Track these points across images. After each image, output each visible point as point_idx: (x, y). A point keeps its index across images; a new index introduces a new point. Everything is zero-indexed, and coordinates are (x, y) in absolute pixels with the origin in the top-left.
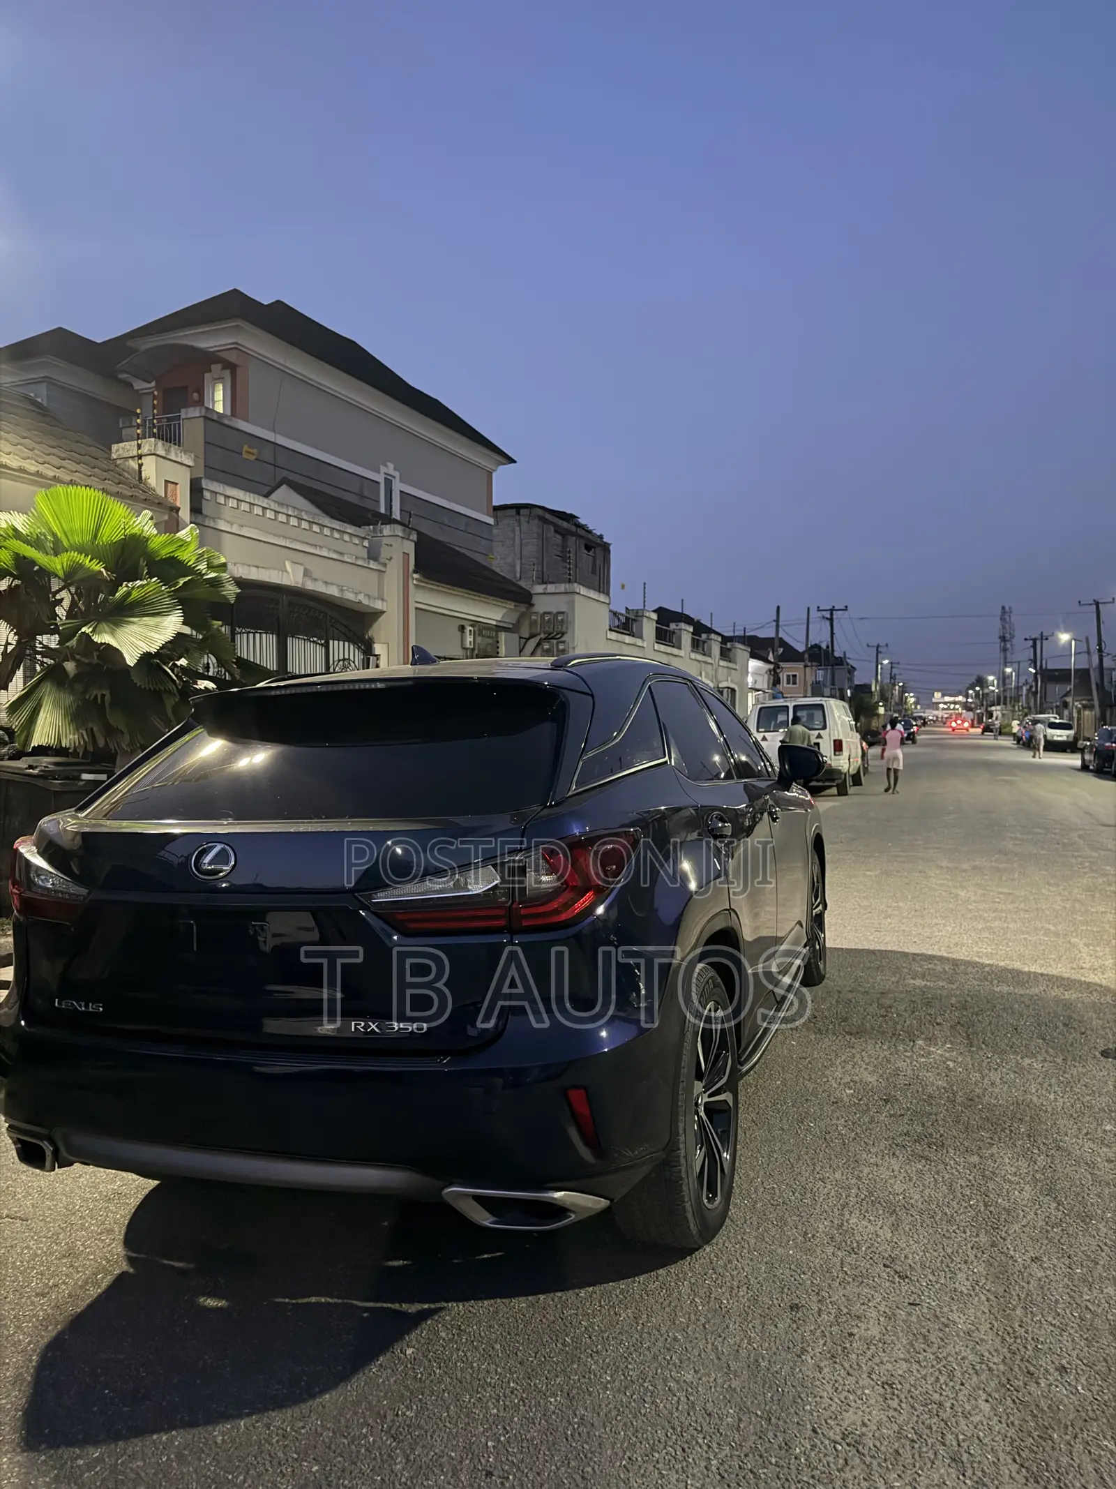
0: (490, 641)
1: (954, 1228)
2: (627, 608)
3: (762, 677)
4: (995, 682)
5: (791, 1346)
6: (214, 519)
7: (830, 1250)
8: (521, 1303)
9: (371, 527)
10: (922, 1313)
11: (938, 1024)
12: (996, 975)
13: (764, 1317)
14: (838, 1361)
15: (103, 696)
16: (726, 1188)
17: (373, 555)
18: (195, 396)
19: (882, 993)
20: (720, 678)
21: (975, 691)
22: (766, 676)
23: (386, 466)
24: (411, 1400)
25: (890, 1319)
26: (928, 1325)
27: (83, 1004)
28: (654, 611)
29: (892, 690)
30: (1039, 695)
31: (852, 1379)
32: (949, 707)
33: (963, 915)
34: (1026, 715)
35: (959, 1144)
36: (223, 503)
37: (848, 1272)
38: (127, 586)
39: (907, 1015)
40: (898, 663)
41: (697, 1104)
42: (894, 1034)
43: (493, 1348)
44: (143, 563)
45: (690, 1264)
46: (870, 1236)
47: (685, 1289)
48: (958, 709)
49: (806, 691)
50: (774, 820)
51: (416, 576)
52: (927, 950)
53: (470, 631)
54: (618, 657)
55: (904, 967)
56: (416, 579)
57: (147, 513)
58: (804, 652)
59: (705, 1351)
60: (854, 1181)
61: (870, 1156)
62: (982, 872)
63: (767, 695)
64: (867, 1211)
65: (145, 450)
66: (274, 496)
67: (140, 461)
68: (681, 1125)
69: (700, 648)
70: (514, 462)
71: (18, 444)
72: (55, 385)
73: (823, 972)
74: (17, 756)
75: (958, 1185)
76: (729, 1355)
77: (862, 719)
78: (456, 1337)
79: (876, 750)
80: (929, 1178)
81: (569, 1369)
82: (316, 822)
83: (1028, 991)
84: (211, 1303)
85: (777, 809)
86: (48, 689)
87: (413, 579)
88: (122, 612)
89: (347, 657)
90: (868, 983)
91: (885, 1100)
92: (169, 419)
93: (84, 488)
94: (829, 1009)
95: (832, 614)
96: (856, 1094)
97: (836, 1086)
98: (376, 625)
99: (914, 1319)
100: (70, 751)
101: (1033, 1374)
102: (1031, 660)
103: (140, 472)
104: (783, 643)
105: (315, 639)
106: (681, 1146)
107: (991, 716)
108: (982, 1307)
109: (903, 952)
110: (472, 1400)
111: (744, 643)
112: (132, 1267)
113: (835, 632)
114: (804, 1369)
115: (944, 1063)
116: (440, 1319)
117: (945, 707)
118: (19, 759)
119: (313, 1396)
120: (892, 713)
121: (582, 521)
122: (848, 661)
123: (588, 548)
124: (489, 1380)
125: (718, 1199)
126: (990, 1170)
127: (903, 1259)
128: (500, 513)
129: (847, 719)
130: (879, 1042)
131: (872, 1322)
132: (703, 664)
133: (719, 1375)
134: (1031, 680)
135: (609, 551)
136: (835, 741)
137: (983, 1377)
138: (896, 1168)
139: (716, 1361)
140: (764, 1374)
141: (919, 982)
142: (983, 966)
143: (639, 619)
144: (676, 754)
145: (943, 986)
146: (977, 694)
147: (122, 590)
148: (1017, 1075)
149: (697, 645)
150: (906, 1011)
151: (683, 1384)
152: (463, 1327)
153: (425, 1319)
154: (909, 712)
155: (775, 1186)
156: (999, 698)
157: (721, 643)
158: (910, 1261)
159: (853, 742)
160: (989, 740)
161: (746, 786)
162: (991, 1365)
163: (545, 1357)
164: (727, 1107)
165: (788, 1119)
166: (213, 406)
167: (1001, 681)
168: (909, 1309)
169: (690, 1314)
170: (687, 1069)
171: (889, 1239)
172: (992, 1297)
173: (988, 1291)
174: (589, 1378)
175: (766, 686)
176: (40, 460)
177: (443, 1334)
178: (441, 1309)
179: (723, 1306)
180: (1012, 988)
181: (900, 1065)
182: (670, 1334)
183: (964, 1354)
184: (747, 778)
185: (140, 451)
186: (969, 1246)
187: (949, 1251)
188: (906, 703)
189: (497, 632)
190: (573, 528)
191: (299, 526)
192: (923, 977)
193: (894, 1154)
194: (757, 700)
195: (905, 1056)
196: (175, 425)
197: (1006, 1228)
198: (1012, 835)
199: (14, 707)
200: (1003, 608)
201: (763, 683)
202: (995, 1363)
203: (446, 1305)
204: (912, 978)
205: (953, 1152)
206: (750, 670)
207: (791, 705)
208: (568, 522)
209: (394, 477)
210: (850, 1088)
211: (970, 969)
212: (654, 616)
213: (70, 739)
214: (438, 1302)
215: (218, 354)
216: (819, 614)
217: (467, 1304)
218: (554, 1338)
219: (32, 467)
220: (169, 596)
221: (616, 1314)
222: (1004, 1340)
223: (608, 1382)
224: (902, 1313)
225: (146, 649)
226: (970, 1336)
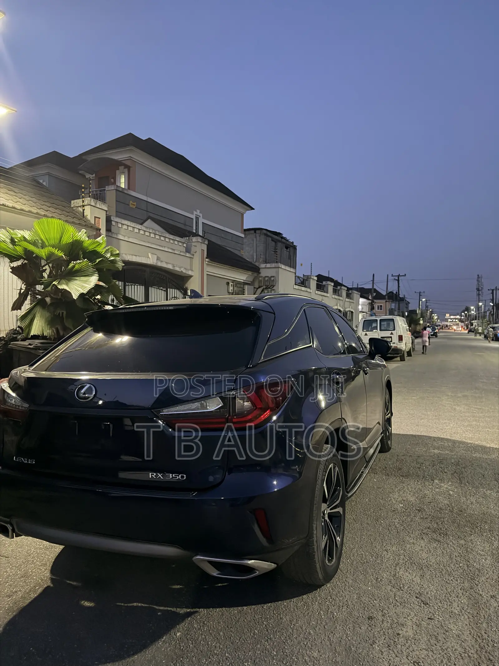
0: (241, 289)
1: (452, 578)
2: (304, 275)
3: (365, 306)
4: (474, 309)
5: (368, 639)
6: (117, 234)
7: (389, 588)
8: (235, 611)
9: (187, 238)
10: (435, 624)
11: (445, 472)
12: (474, 448)
13: (355, 623)
14: (391, 648)
15: (63, 313)
16: (338, 554)
17: (188, 250)
18: (112, 180)
19: (419, 457)
20: (346, 306)
21: (465, 313)
22: (368, 306)
23: (196, 211)
24: (176, 661)
25: (418, 626)
26: (438, 630)
27: (26, 459)
28: (316, 276)
29: (426, 312)
30: (494, 316)
31: (398, 659)
32: (453, 321)
33: (458, 418)
34: (489, 324)
35: (455, 534)
36: (121, 227)
37: (398, 600)
38: (73, 263)
39: (430, 467)
40: (429, 300)
41: (324, 514)
42: (424, 477)
43: (219, 634)
44: (81, 253)
45: (319, 593)
46: (409, 581)
47: (316, 606)
48: (457, 322)
49: (386, 313)
50: (366, 374)
51: (207, 260)
52: (441, 435)
53: (232, 285)
54: (289, 295)
55: (429, 444)
56: (207, 261)
57: (84, 231)
58: (385, 295)
59: (324, 640)
60: (402, 552)
61: (410, 538)
62: (468, 398)
63: (368, 314)
64: (408, 568)
65: (86, 203)
66: (145, 224)
67: (83, 208)
68: (315, 526)
69: (337, 293)
70: (254, 209)
71: (30, 200)
72: (52, 176)
73: (390, 446)
74: (24, 340)
75: (454, 556)
76: (336, 643)
77: (412, 326)
78: (202, 627)
79: (418, 340)
80: (440, 551)
81: (255, 648)
82: (135, 374)
83: (489, 457)
84: (87, 604)
85: (368, 369)
86: (38, 310)
87: (206, 261)
88: (71, 275)
89: (176, 296)
90: (412, 451)
91: (418, 510)
92: (101, 191)
93: (57, 219)
94: (392, 464)
95: (398, 278)
96: (404, 507)
97: (395, 502)
98: (188, 283)
99: (430, 627)
100: (48, 337)
101: (492, 660)
102: (491, 299)
103: (83, 213)
104: (375, 291)
105: (162, 288)
106: (315, 536)
107: (472, 325)
108: (465, 622)
109: (429, 436)
110: (207, 662)
111: (357, 291)
112: (52, 584)
113: (400, 285)
114: (374, 652)
115: (448, 492)
116: (195, 618)
117: (451, 320)
118: (25, 341)
119: (129, 656)
120: (426, 323)
121: (284, 236)
122: (406, 299)
123: (287, 248)
124: (215, 652)
125: (334, 560)
126: (470, 548)
127: (426, 594)
128: (247, 232)
129: (405, 326)
130: (416, 481)
131: (409, 627)
132: (338, 300)
133: (331, 654)
134: (491, 308)
135: (296, 249)
136: (399, 336)
137: (466, 661)
138: (423, 545)
139: (329, 646)
140: (353, 655)
141: (436, 451)
142: (468, 443)
143: (309, 279)
144: (317, 343)
145: (448, 453)
146: (466, 315)
147: (71, 265)
148: (484, 499)
149: (335, 291)
150: (430, 465)
151: (312, 658)
152: (205, 623)
153: (188, 617)
154: (434, 323)
155: (363, 553)
156: (476, 317)
157: (347, 291)
158: (429, 595)
159: (408, 336)
160: (472, 336)
161: (353, 357)
162: (470, 654)
163: (244, 640)
164: (340, 515)
165: (371, 519)
166: (120, 185)
167: (477, 309)
168: (428, 621)
169: (317, 620)
170: (318, 497)
171: (419, 583)
172: (471, 617)
173: (469, 613)
174: (266, 653)
175: (368, 311)
176: (39, 207)
177: (196, 626)
178: (196, 612)
179: (334, 616)
180: (481, 455)
181: (426, 493)
182: (307, 631)
183: (456, 647)
184: (352, 354)
185: (83, 204)
186: (460, 588)
187: (449, 590)
188: (433, 318)
189: (244, 285)
190: (280, 239)
191: (155, 238)
192: (438, 448)
193: (422, 538)
194: (363, 316)
195: (429, 488)
196: (103, 193)
197: (478, 579)
198: (482, 381)
199: (23, 318)
200: (478, 276)
201: (366, 309)
202: (472, 653)
203: (198, 610)
204: (433, 449)
205: (452, 538)
206: (360, 303)
207: (379, 319)
208: (278, 236)
209: (200, 216)
210: (402, 504)
211: (461, 445)
212: (316, 278)
213: (48, 332)
214: (195, 608)
215: (123, 162)
216: (393, 278)
217: (209, 610)
218: (250, 630)
219: (34, 210)
220: (92, 267)
221: (281, 619)
222: (476, 640)
223: (275, 655)
224: (425, 623)
225: (82, 291)
226: (459, 637)
